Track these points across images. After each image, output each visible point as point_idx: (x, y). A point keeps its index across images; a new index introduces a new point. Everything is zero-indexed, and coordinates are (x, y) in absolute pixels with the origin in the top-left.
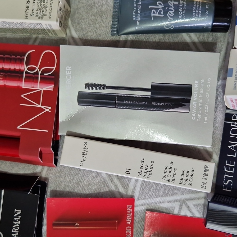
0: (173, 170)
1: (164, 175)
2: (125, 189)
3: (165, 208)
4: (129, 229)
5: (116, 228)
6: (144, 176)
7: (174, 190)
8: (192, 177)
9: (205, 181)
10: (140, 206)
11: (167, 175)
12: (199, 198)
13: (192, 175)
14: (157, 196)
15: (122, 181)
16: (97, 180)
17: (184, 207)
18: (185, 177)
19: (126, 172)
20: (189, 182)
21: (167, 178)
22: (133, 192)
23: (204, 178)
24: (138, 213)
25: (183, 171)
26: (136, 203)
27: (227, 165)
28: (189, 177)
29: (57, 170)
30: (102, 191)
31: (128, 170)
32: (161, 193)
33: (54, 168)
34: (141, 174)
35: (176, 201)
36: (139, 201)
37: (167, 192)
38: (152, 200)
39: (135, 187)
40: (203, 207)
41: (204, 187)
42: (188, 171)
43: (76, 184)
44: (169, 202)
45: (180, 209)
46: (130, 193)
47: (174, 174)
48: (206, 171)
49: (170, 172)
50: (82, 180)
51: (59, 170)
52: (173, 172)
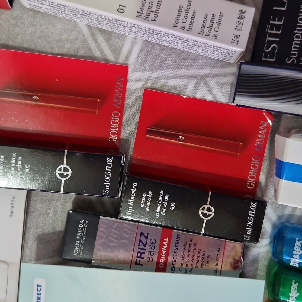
0: (191, 13)
1: (177, 19)
2: (115, 53)
3: (174, 86)
4: (117, 114)
5: (97, 111)
6: (145, 18)
7: (189, 60)
8: (219, 26)
9: (238, 33)
10: (136, 81)
11: (181, 19)
12: (225, 75)
13: (219, 23)
14: (162, 68)
15: (111, 42)
16: (73, 35)
17: (202, 86)
18: (208, 24)
19: (119, 10)
20: (213, 33)
21: (180, 24)
22: (127, 58)
23: (237, 28)
24: (132, 92)
25: (206, 16)
26: (131, 75)
27: (271, 22)
28: (215, 25)
29: (12, 14)
30: (79, 54)
31: (121, 7)
32: (170, 63)
33: (8, 12)
34: (141, 14)
35: (191, 76)
36: (136, 73)
37: (179, 62)
38: (155, 74)
39: (130, 52)
40: (230, 86)
41: (236, 41)
42: (213, 16)
43: (40, 39)
44: (180, 78)
45: (196, 88)
46: (121, 60)
47: (193, 19)
48: (241, 18)
49: (186, 15)
50: (50, 34)
51: (15, 15)
52: (190, 16)
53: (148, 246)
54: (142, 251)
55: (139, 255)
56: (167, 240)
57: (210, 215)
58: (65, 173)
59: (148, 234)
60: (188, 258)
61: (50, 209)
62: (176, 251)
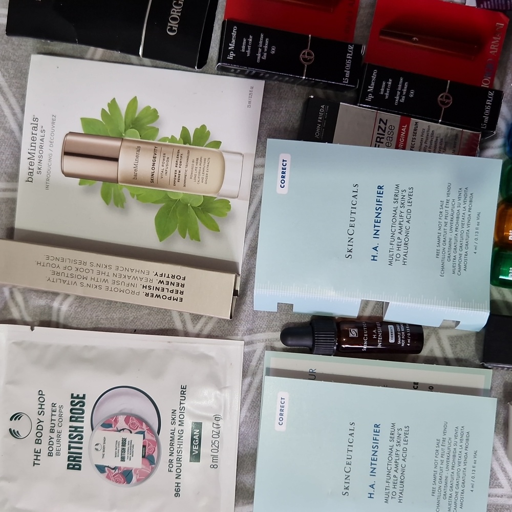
5: (332, 9)
53: (387, 131)
54: (381, 136)
55: (378, 140)
56: (406, 127)
57: (448, 103)
58: (309, 58)
59: (387, 120)
60: (426, 144)
61: (282, 107)
62: (414, 137)
